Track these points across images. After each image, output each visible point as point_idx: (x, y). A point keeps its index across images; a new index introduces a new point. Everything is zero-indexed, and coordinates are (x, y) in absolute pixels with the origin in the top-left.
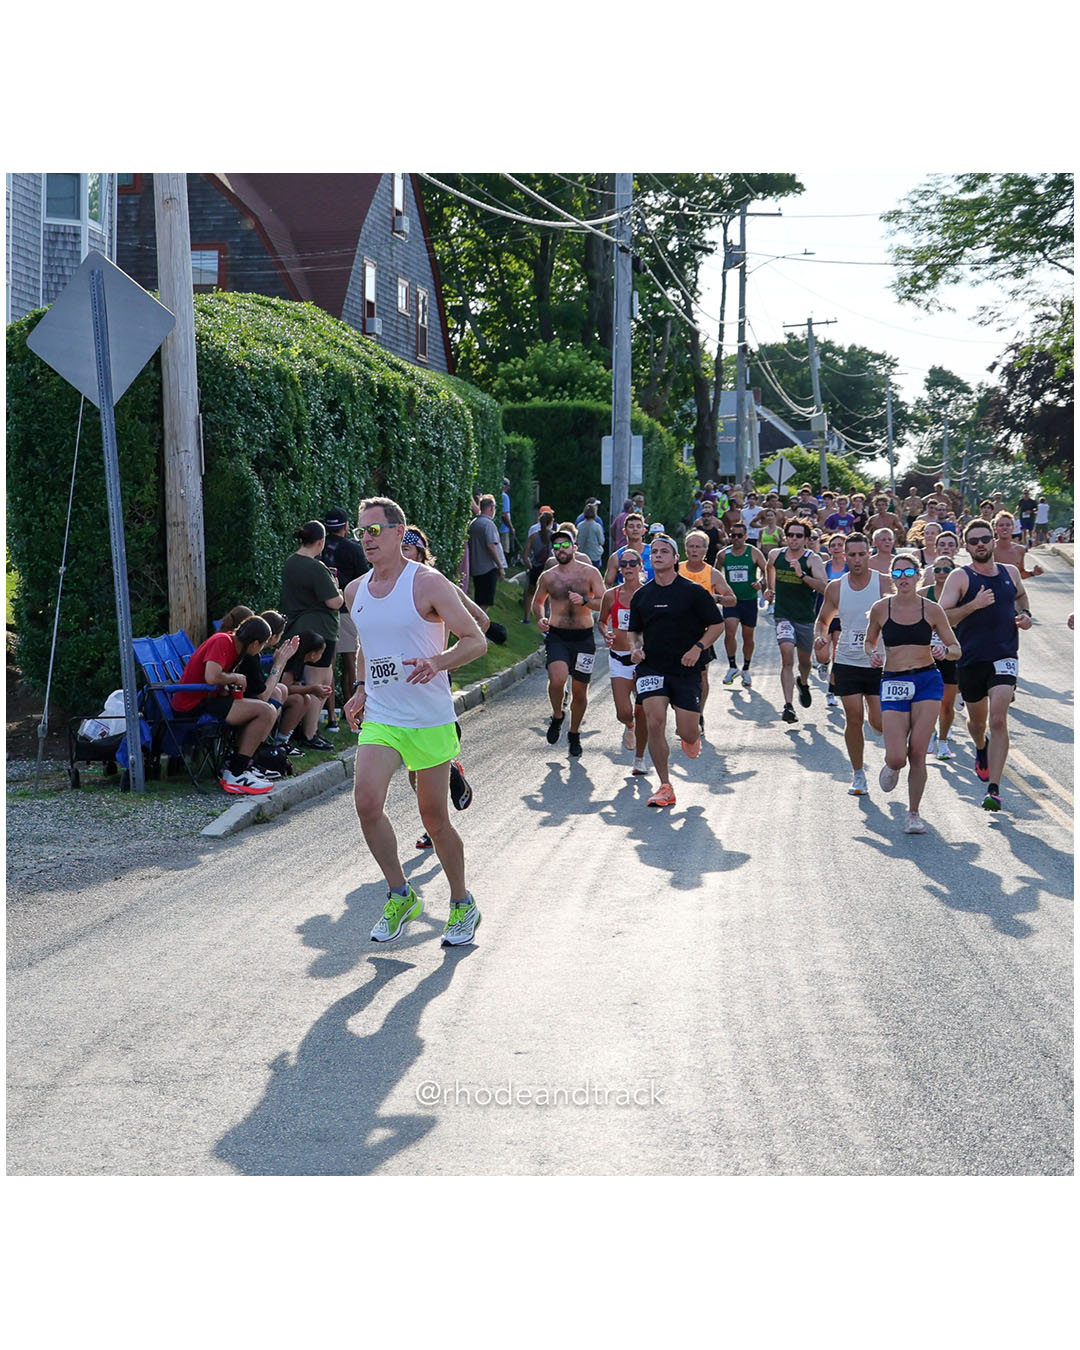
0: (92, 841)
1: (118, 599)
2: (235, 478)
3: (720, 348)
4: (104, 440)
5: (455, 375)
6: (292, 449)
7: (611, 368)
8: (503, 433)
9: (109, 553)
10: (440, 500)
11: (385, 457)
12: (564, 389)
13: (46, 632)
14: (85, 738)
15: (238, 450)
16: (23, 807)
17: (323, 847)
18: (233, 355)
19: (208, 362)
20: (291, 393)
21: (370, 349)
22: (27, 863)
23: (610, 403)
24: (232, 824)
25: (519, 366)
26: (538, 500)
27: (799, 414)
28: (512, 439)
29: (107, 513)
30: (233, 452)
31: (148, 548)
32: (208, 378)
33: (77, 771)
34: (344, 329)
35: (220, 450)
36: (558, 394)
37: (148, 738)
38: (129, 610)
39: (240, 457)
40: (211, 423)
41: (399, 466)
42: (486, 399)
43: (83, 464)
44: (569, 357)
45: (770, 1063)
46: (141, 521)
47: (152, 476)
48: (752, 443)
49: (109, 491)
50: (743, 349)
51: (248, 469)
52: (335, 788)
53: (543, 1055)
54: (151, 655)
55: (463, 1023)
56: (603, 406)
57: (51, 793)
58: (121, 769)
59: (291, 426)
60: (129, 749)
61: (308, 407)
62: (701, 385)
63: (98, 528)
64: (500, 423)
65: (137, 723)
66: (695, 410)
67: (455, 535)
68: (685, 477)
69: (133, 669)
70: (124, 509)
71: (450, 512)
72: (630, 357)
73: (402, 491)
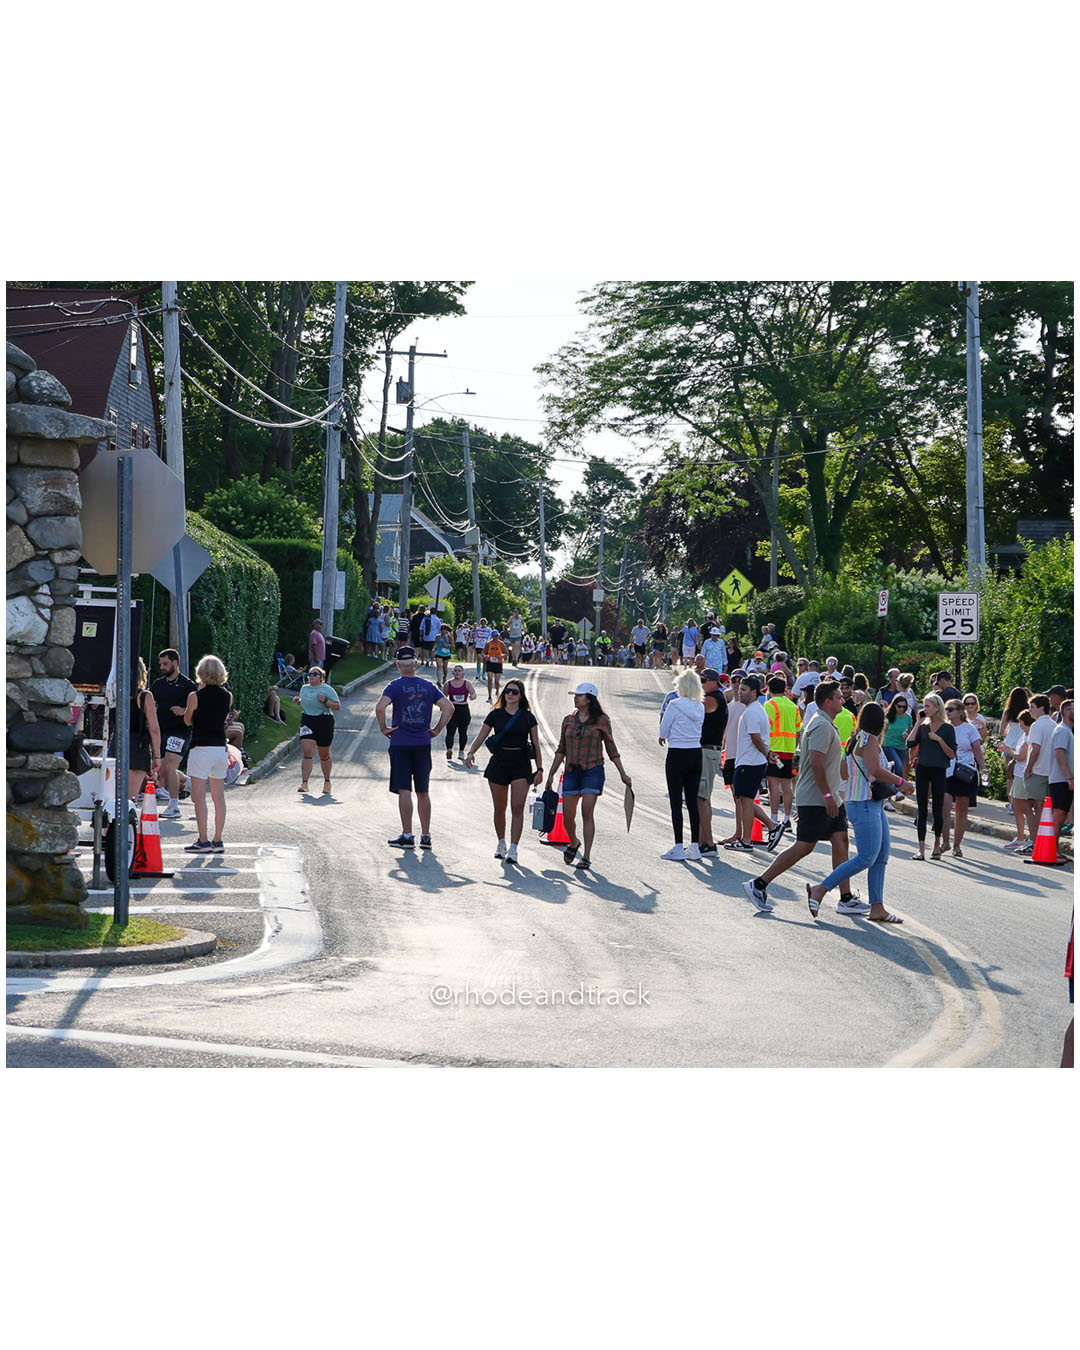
25: (224, 496)
27: (452, 530)
44: (268, 491)
62: (360, 497)
66: (354, 521)
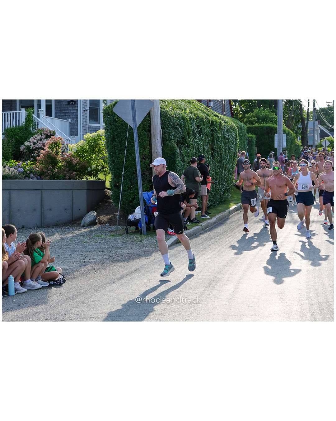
0: (131, 248)
1: (138, 181)
2: (171, 147)
3: (308, 109)
4: (134, 137)
5: (233, 118)
6: (187, 139)
7: (277, 115)
8: (247, 133)
9: (136, 168)
10: (229, 153)
11: (213, 141)
12: (264, 121)
13: (119, 190)
14: (130, 220)
15: (172, 139)
16: (113, 239)
17: (196, 250)
18: (170, 113)
19: (163, 115)
20: (187, 123)
21: (209, 111)
22: (113, 254)
23: (277, 125)
24: (170, 243)
25: (251, 115)
26: (257, 152)
27: (331, 128)
28: (250, 135)
29: (135, 157)
30: (170, 140)
31: (147, 166)
32: (163, 119)
33: (127, 229)
34: (202, 105)
35: (167, 139)
36: (262, 123)
37: (147, 220)
38: (141, 184)
39: (172, 141)
40: (164, 132)
41: (217, 143)
42: (242, 124)
43: (129, 144)
44: (265, 112)
45: (319, 310)
46: (145, 159)
47: (148, 147)
48: (317, 136)
49: (136, 151)
50: (315, 109)
51: (175, 144)
52: (199, 233)
53: (256, 307)
54: (147, 197)
55: (234, 298)
56: (275, 126)
57: (120, 235)
58: (140, 228)
59: (187, 132)
60: (142, 223)
61: (191, 127)
62: (303, 120)
63: (133, 162)
64: (246, 131)
65: (144, 215)
66: (301, 126)
67: (233, 162)
68: (298, 146)
69: (143, 200)
70: (140, 156)
71: (231, 156)
72: (282, 112)
73: (218, 150)
